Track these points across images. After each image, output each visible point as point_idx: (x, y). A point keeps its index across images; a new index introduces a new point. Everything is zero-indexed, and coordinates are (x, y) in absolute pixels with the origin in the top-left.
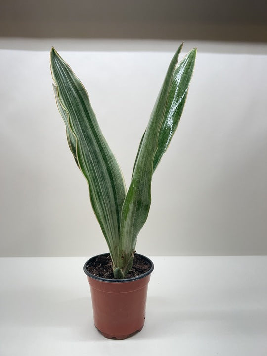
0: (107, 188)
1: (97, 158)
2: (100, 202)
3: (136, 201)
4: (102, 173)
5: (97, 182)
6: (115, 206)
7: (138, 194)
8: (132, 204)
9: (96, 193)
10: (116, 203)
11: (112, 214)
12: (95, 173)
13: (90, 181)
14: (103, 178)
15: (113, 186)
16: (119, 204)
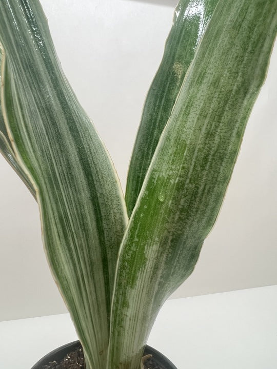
0: (80, 205)
1: (54, 124)
2: (68, 244)
3: (167, 238)
4: (69, 166)
5: (58, 187)
6: (99, 249)
7: (177, 217)
8: (155, 247)
9: (58, 220)
10: (102, 243)
11: (92, 271)
12: (52, 165)
13: (44, 187)
14: (71, 176)
15: (94, 199)
16: (107, 243)
